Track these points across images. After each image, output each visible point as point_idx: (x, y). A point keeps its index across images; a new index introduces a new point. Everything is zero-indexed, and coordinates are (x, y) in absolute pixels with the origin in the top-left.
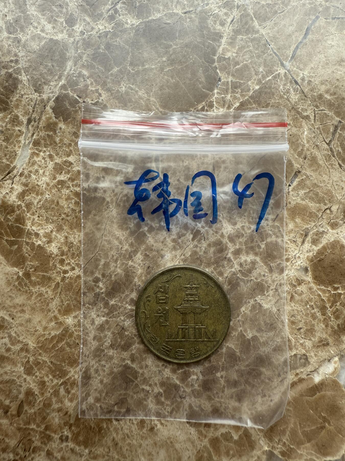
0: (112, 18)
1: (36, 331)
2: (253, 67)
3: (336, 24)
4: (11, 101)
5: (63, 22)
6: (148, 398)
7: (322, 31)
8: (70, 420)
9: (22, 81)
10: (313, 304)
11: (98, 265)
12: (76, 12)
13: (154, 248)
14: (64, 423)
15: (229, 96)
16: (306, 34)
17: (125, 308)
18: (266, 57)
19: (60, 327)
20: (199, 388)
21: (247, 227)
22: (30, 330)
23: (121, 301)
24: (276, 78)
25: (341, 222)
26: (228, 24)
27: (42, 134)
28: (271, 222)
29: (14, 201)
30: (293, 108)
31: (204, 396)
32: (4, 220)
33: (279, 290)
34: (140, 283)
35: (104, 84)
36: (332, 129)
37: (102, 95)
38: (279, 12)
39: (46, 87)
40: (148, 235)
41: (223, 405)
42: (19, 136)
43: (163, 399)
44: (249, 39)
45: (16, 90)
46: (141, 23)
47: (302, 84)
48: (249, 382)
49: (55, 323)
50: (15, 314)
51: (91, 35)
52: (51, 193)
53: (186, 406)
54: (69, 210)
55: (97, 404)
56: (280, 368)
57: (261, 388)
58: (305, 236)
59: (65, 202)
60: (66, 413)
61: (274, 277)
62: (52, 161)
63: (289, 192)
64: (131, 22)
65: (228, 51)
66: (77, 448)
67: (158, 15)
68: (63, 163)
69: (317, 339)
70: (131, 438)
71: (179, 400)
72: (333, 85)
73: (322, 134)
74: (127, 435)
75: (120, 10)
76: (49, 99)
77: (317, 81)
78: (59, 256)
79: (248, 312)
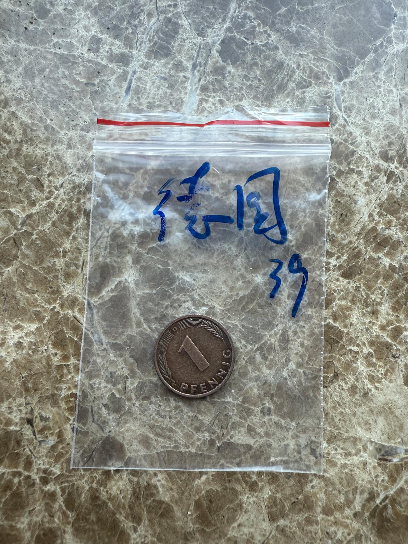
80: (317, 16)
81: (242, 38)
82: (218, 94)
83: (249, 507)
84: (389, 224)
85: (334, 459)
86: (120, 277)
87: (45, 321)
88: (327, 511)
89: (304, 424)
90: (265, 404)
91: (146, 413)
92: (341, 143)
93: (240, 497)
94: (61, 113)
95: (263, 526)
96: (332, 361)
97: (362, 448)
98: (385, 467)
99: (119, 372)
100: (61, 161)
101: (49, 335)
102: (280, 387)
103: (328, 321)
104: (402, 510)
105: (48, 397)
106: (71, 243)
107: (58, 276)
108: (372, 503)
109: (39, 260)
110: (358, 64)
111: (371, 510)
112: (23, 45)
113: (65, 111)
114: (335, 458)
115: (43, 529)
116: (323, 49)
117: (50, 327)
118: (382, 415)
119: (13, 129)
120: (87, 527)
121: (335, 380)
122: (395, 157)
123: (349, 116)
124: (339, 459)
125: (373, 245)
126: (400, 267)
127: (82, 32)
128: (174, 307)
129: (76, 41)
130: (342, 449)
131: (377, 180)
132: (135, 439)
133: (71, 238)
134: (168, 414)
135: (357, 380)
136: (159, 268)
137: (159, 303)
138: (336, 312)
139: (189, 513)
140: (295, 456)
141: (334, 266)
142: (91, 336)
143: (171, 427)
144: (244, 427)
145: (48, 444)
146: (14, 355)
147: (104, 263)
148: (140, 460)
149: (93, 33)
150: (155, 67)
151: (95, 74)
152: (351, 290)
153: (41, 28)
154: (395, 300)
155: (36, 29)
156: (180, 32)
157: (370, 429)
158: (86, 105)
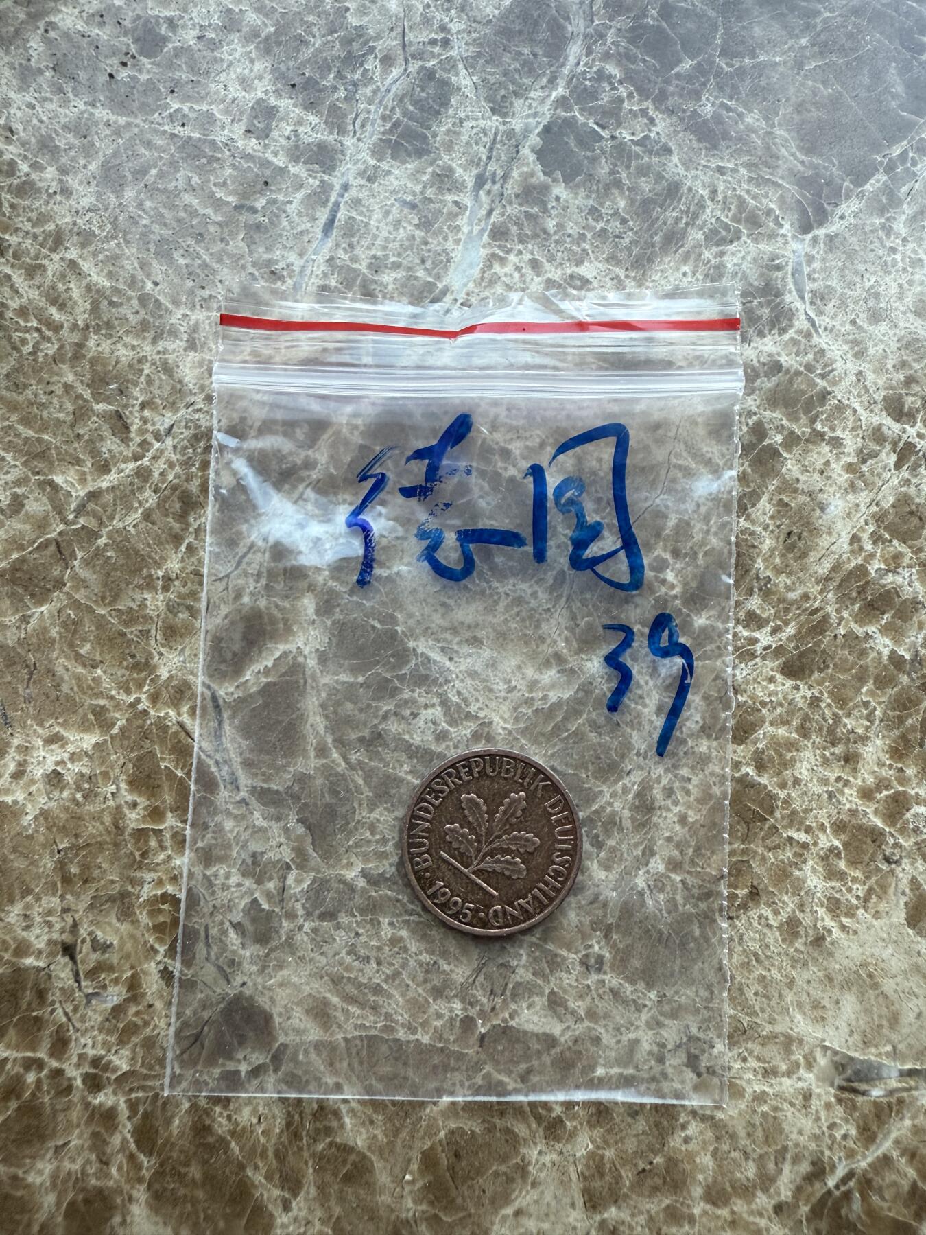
80: (763, 83)
81: (591, 123)
82: (530, 246)
83: (543, 1175)
84: (894, 563)
85: (738, 1081)
86: (286, 642)
87: (115, 731)
88: (715, 1196)
89: (676, 998)
90: (591, 946)
91: (325, 948)
92: (798, 373)
93: (523, 1150)
94: (178, 269)
95: (571, 1219)
96: (748, 862)
97: (802, 1061)
98: (852, 1108)
99: (271, 854)
100: (171, 376)
101: (122, 761)
102: (627, 911)
103: (744, 770)
104: (885, 1205)
105: (112, 899)
106: (183, 560)
107: (149, 631)
108: (817, 1185)
109: (111, 592)
110: (848, 197)
111: (814, 1200)
112: (102, 113)
113: (187, 266)
114: (741, 1078)
115: (83, 1190)
116: (770, 158)
117: (126, 743)
118: (854, 989)
119: (70, 299)
120: (182, 1192)
121: (750, 904)
122: (918, 411)
123: (820, 313)
124: (749, 1082)
125: (857, 607)
126: (913, 660)
127: (235, 91)
128: (403, 718)
129: (220, 111)
130: (759, 1059)
131: (876, 459)
132: (298, 1004)
133: (183, 548)
134: (373, 954)
135: (801, 907)
136: (373, 627)
137: (369, 706)
138: (763, 752)
139: (408, 1177)
140: (651, 1068)
141: (765, 649)
142: (213, 769)
143: (378, 984)
144: (541, 994)
145: (105, 1001)
146: (43, 800)
147: (252, 608)
148: (306, 1052)
149: (260, 95)
150: (392, 178)
151: (259, 187)
152: (800, 705)
153: (143, 77)
154: (897, 732)
155: (133, 78)
156: (453, 102)
157: (823, 1019)
158: (234, 255)
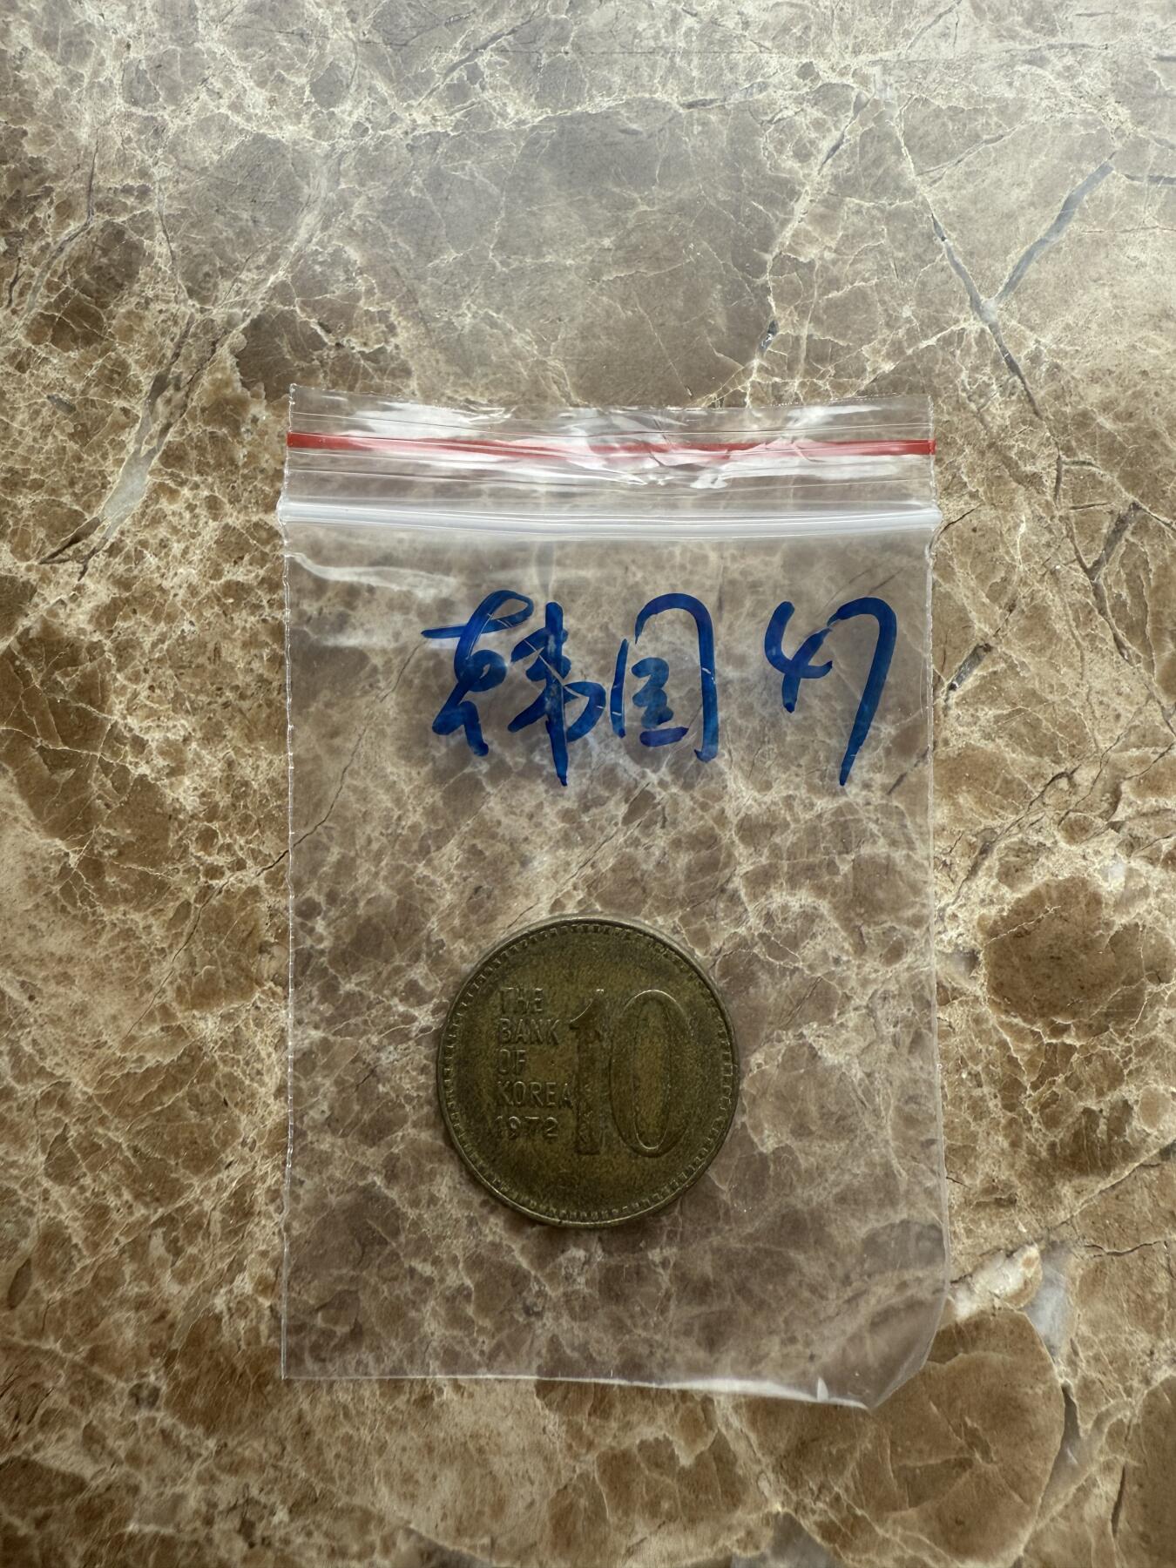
0: (458, 93)
1: (99, 1045)
2: (883, 302)
3: (1160, 199)
4: (111, 316)
5: (303, 88)
6: (425, 1301)
7: (1113, 215)
8: (170, 1338)
9: (151, 257)
10: (979, 1068)
11: (321, 864)
12: (349, 63)
13: (500, 831)
14: (152, 1347)
15: (797, 382)
16: (1063, 218)
17: (389, 1008)
18: (926, 274)
19: (174, 1044)
20: (587, 1291)
21: (803, 802)
22: (81, 1039)
23: (378, 983)
24: (951, 344)
25: (1100, 822)
26: (821, 157)
27: (196, 429)
28: (879, 794)
29: (81, 631)
30: (991, 445)
31: (602, 1317)
32: (42, 684)
33: (879, 1014)
34: (443, 936)
35: (410, 298)
36: (1106, 524)
37: (399, 330)
38: (985, 137)
39: (224, 285)
40: (489, 789)
41: (659, 1353)
42: (123, 427)
43: (470, 1310)
44: (882, 211)
45: (132, 283)
46: (548, 119)
47: (1029, 374)
48: (750, 1291)
49: (162, 1029)
50: (39, 984)
51: (387, 138)
52: (198, 619)
53: (542, 1343)
54: (248, 679)
55: (261, 1300)
56: (851, 1260)
57: (786, 1313)
58: (982, 853)
59: (238, 652)
60: (162, 1316)
61: (866, 969)
62: (215, 519)
63: (946, 708)
64: (517, 113)
65: (812, 241)
66: (183, 1431)
67: (603, 103)
68: (248, 529)
69: (978, 1182)
70: (356, 1421)
71: (521, 1319)
72: (1128, 388)
73: (1072, 540)
74: (345, 1407)
75: (487, 72)
76: (230, 324)
77: (1077, 369)
78: (199, 819)
79: (770, 1068)
